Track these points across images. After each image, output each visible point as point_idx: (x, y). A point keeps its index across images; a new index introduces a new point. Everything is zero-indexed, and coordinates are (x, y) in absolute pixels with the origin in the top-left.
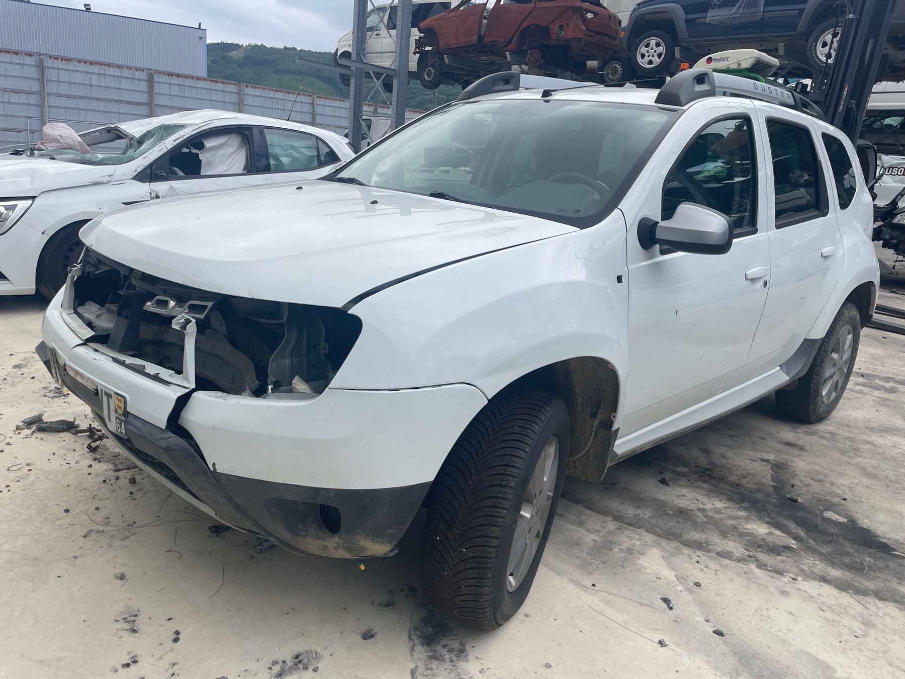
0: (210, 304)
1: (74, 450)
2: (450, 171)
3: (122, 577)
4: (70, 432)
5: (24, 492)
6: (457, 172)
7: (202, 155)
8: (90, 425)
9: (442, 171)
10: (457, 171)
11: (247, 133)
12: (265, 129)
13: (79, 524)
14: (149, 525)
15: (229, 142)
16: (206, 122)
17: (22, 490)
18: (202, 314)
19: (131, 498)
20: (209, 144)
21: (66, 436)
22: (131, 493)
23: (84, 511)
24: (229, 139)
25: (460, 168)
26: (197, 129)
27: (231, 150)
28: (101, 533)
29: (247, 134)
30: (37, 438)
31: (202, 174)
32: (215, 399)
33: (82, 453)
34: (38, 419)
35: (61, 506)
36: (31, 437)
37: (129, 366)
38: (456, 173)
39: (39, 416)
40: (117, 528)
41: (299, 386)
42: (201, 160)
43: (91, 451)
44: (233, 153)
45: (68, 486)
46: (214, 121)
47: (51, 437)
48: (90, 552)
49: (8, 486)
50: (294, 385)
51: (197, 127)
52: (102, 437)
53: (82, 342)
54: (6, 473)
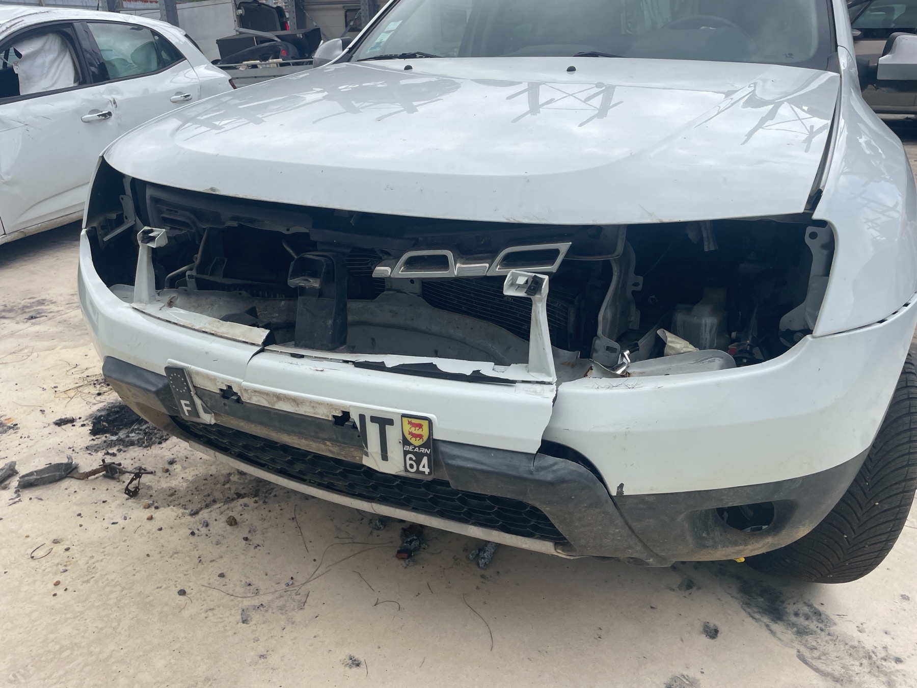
0: (564, 247)
1: (104, 502)
2: (258, 66)
3: (355, 663)
4: (72, 477)
5: (89, 585)
6: (268, 66)
7: (17, 67)
8: (103, 461)
9: (248, 66)
10: (268, 64)
11: (67, 30)
12: (88, 24)
13: (219, 607)
14: (315, 576)
15: (47, 47)
16: (13, 20)
17: (83, 582)
18: (552, 264)
19: (252, 547)
20: (25, 49)
21: (70, 484)
22: (246, 539)
23: (207, 585)
24: (45, 44)
25: (270, 61)
26: (5, 31)
27: (50, 57)
28: (261, 608)
29: (68, 32)
30: (31, 499)
31: (23, 92)
32: (609, 391)
33: (118, 502)
34: (11, 472)
35: (166, 588)
36: (20, 500)
37: (400, 369)
38: (266, 67)
39: (10, 466)
40: (277, 595)
41: (678, 343)
42: (17, 74)
43: (131, 496)
44: (54, 61)
45: (148, 555)
46: (23, 18)
47: (50, 492)
48: (274, 642)
49: (57, 584)
50: (670, 344)
51: (4, 28)
52: (139, 473)
53: (258, 349)
54: (33, 564)
